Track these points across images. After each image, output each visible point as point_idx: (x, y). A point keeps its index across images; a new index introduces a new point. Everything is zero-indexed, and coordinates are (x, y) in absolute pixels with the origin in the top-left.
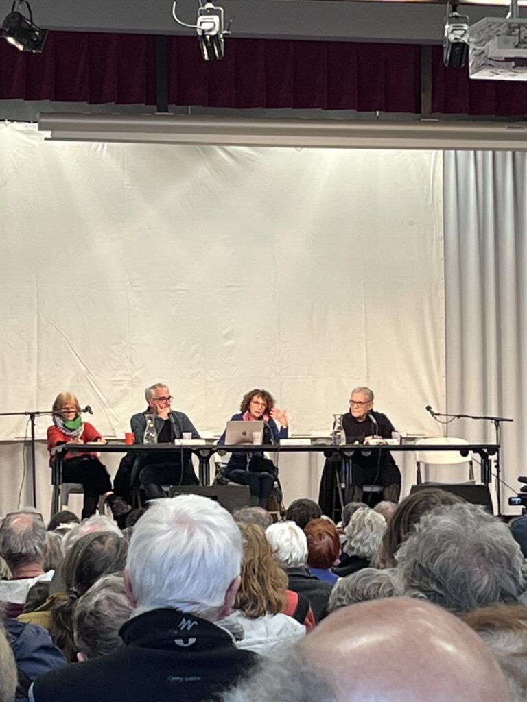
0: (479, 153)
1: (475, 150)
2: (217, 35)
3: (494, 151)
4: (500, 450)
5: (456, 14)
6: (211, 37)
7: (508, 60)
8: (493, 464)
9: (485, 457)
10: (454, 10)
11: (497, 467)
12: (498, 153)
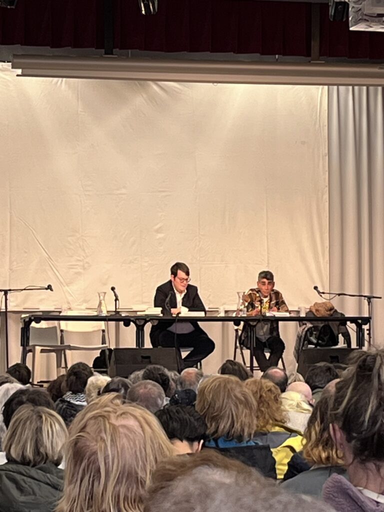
0: (356, 88)
1: (353, 85)
3: (368, 86)
4: (371, 321)
7: (380, 16)
8: (366, 332)
9: (359, 327)
12: (371, 88)
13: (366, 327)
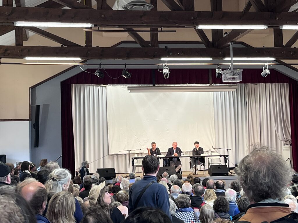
0: (221, 92)
1: (220, 91)
2: (167, 74)
3: (224, 91)
4: (229, 156)
5: (218, 67)
6: (166, 74)
7: (231, 78)
8: (227, 159)
9: (225, 158)
10: (218, 66)
11: (228, 160)
12: (225, 92)
13: (227, 158)
